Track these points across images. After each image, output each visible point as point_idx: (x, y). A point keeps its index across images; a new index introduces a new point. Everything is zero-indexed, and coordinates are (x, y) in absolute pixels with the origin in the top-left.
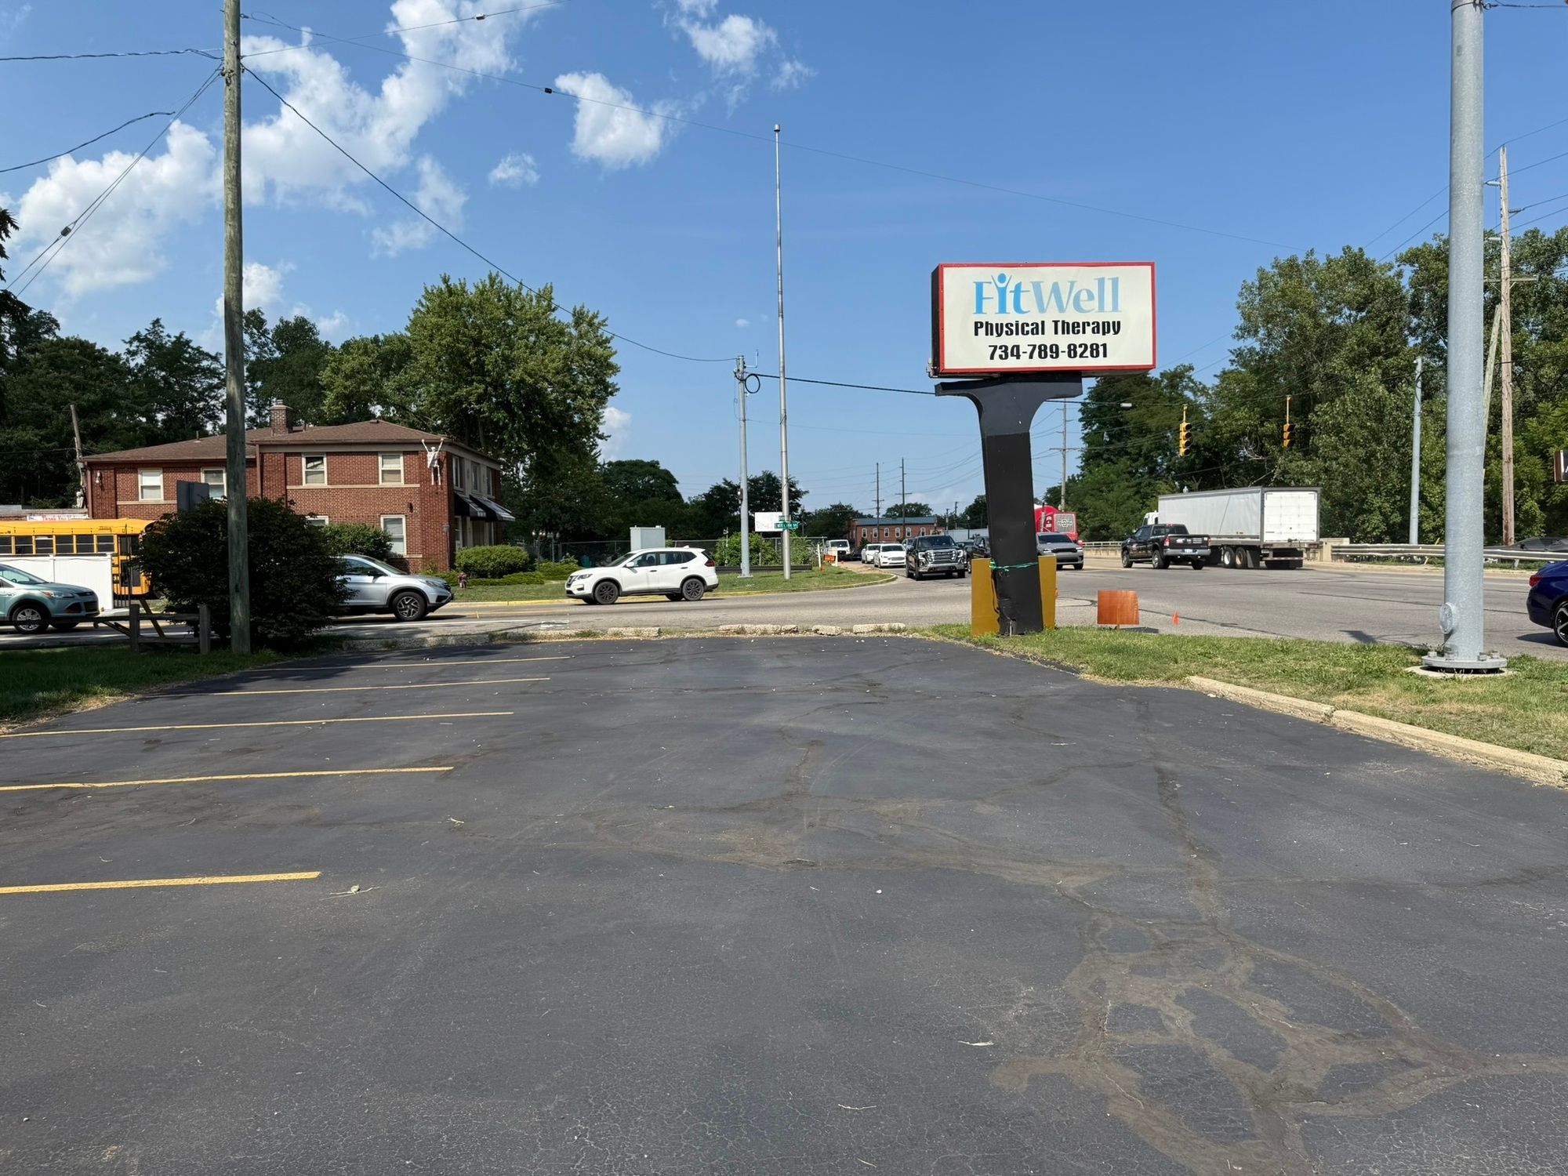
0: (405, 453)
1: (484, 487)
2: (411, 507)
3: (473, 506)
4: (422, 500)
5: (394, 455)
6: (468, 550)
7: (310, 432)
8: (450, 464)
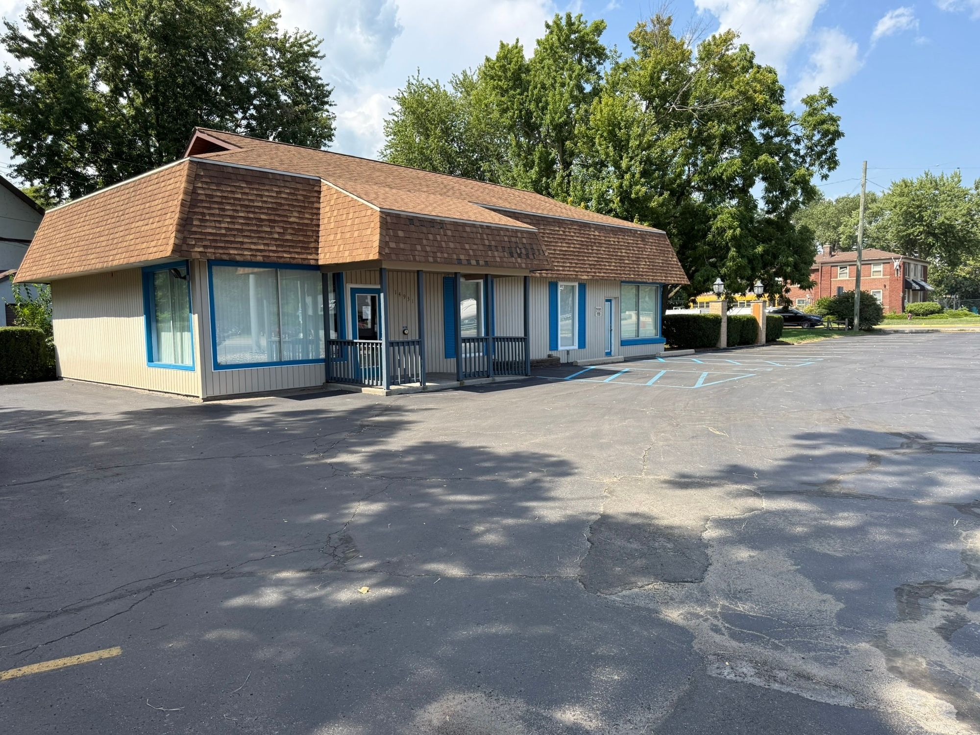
0: (884, 263)
1: (919, 275)
2: (885, 286)
3: (914, 284)
4: (890, 283)
5: (878, 264)
6: (911, 304)
7: (840, 256)
8: (905, 267)
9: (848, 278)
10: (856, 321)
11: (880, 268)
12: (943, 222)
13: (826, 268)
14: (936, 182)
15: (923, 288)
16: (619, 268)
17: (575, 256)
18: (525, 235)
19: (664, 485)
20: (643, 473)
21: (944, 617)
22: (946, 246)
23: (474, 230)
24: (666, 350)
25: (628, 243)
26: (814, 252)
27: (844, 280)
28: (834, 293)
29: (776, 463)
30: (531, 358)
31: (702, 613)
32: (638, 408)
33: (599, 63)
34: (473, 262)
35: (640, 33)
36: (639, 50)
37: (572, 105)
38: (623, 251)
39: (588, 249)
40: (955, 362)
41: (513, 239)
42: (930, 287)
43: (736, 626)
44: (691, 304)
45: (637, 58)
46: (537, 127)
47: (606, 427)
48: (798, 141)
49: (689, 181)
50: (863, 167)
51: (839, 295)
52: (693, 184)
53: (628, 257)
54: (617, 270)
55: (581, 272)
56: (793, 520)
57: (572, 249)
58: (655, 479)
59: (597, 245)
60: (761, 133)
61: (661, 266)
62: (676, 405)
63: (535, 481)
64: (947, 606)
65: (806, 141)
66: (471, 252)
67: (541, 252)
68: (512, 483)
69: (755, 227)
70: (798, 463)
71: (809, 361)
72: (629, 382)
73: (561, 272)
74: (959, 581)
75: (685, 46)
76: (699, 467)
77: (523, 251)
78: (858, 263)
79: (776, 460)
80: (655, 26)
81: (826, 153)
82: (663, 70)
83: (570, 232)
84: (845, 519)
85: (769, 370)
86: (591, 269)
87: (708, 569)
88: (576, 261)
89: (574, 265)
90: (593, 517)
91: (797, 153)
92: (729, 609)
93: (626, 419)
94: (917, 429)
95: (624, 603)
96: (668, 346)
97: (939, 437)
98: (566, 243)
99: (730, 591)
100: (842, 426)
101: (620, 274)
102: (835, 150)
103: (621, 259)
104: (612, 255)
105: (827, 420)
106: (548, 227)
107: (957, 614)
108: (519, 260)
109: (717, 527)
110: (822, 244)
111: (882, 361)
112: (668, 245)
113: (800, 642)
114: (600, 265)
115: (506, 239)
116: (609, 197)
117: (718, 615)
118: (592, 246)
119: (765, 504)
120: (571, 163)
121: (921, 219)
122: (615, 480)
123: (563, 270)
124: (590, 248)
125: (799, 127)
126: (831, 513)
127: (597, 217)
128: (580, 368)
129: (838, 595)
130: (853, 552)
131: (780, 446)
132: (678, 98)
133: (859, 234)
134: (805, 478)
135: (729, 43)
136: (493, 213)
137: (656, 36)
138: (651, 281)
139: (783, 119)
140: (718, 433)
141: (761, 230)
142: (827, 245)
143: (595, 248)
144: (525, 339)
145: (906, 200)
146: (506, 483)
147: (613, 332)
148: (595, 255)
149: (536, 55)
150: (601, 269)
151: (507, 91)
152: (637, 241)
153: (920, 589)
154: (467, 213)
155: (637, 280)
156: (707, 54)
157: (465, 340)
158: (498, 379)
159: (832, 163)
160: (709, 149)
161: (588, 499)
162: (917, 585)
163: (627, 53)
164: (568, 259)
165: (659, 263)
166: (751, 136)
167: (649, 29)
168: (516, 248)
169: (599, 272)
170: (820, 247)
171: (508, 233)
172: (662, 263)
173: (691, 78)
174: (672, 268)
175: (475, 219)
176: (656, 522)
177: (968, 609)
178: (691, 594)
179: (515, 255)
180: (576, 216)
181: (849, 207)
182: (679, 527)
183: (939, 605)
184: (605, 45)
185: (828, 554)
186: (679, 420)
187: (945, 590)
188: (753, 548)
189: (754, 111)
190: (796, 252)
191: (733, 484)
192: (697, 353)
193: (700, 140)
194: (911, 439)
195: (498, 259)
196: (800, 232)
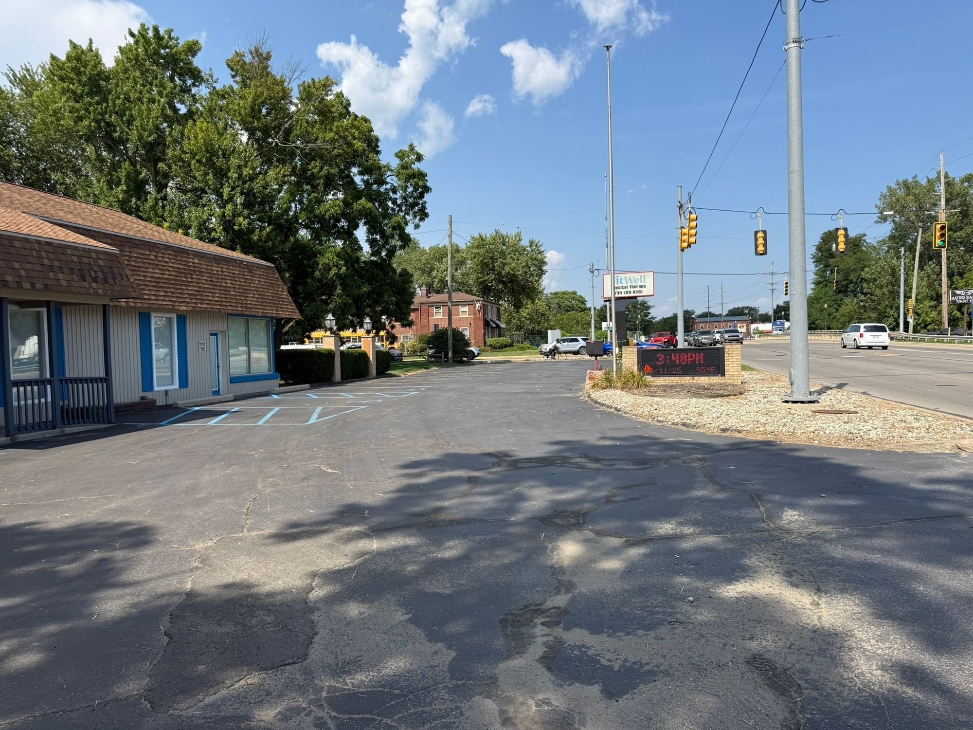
0: (469, 305)
1: (495, 315)
2: (470, 324)
3: (491, 323)
4: (474, 321)
5: (465, 305)
6: (490, 339)
7: (435, 298)
8: (484, 308)
9: (442, 317)
10: (450, 354)
11: (466, 309)
12: (509, 272)
13: (424, 308)
14: (503, 238)
15: (498, 326)
16: (224, 300)
17: (171, 284)
18: (102, 256)
19: (268, 541)
20: (245, 530)
21: (545, 643)
22: (513, 292)
23: (28, 245)
24: (280, 385)
25: (234, 274)
26: (413, 295)
27: (439, 317)
28: (432, 329)
29: (386, 496)
30: (115, 402)
31: (304, 705)
32: (245, 452)
33: (194, 85)
34: (27, 285)
35: (239, 62)
36: (238, 79)
37: (165, 125)
38: (228, 282)
39: (187, 278)
40: (526, 386)
41: (85, 260)
42: (503, 326)
43: (344, 712)
44: (306, 340)
45: (236, 87)
46: (123, 141)
47: (206, 478)
48: (394, 191)
49: (296, 217)
50: (448, 220)
51: (436, 331)
52: (300, 221)
53: (234, 288)
54: (222, 301)
55: (178, 302)
56: (403, 559)
57: (166, 277)
58: (258, 535)
59: (197, 273)
60: (362, 179)
61: (271, 300)
62: (288, 444)
63: (102, 561)
64: (546, 630)
65: (401, 191)
66: (23, 273)
67: (125, 277)
68: (67, 570)
69: (362, 267)
70: (408, 494)
71: (414, 391)
72: (238, 422)
73: (154, 302)
74: (552, 598)
75: (286, 84)
76: (310, 512)
77: (100, 274)
78: (449, 304)
79: (387, 493)
80: (254, 58)
81: (417, 204)
82: (263, 104)
83: (163, 258)
84: (451, 548)
85: (380, 401)
86: (191, 299)
87: (314, 640)
88: (172, 290)
89: (170, 294)
90: (176, 600)
91: (394, 202)
92: (337, 690)
93: (230, 465)
94: (503, 448)
95: (205, 718)
96: (282, 382)
97: (521, 454)
98: (159, 269)
99: (338, 664)
100: (443, 451)
101: (226, 306)
102: (425, 202)
103: (226, 290)
104: (216, 286)
105: (431, 446)
106: (135, 250)
107: (555, 637)
108: (94, 285)
109: (325, 584)
110: (420, 287)
111: (472, 388)
112: (277, 278)
113: (414, 713)
114: (202, 295)
115: (75, 259)
116: (211, 226)
117: (324, 703)
118: (191, 275)
119: (375, 545)
120: (166, 186)
121: (493, 269)
122: (210, 543)
123: (156, 300)
124: (188, 276)
125: (395, 179)
126: (438, 543)
127: (197, 244)
128: (182, 410)
129: (450, 641)
130: (460, 585)
131: (390, 478)
132: (281, 133)
133: (448, 278)
134: (415, 509)
135: (328, 89)
136: (57, 228)
137: (256, 68)
138: (261, 314)
139: (380, 168)
140: (330, 471)
141: (367, 271)
142: (424, 288)
143: (195, 277)
144: (107, 379)
145: (482, 251)
146: (56, 572)
147: (220, 369)
148: (195, 284)
149: (118, 65)
150: (203, 300)
151: (81, 97)
152: (244, 272)
153: (521, 615)
154: (16, 224)
155: (245, 313)
156: (307, 95)
157: (17, 384)
158: (68, 430)
159: (423, 214)
160: (314, 188)
161: (172, 575)
162: (519, 612)
163: (225, 80)
164: (162, 287)
165: (269, 296)
166: (352, 181)
167: (248, 59)
168: (89, 271)
169: (201, 303)
170: (418, 289)
171: (77, 253)
172: (272, 296)
173: (293, 117)
174: (283, 302)
175: (29, 232)
176: (256, 590)
177: (564, 629)
178: (292, 680)
179: (89, 279)
180: (170, 240)
181: (439, 255)
182: (283, 592)
183: (539, 630)
184: (201, 68)
185: (438, 593)
186: (290, 461)
187: (543, 612)
188: (363, 601)
189: (354, 158)
190: (398, 293)
191: (343, 527)
192: (312, 387)
193: (304, 177)
194: (500, 457)
195: (64, 283)
196: (401, 275)
